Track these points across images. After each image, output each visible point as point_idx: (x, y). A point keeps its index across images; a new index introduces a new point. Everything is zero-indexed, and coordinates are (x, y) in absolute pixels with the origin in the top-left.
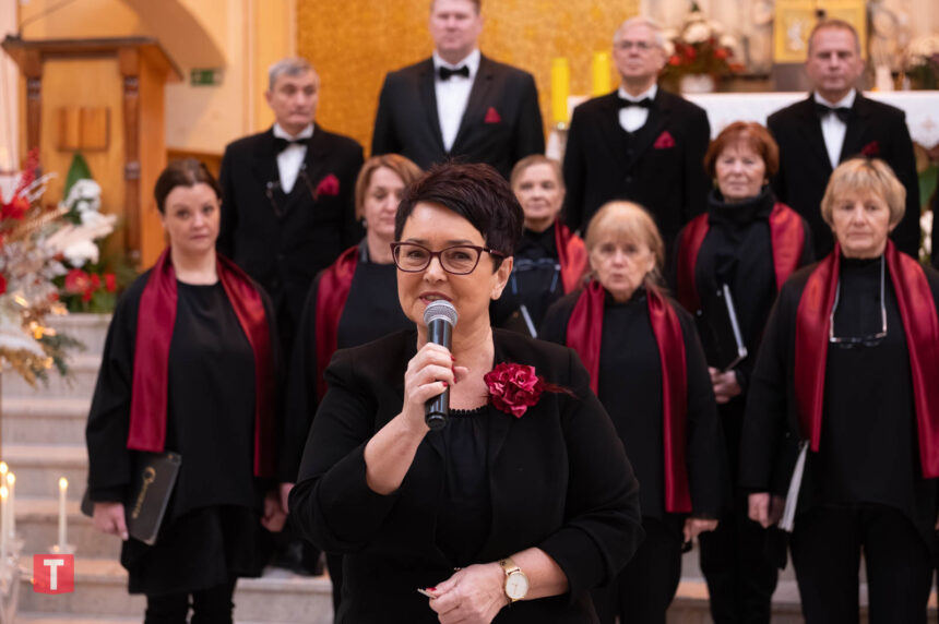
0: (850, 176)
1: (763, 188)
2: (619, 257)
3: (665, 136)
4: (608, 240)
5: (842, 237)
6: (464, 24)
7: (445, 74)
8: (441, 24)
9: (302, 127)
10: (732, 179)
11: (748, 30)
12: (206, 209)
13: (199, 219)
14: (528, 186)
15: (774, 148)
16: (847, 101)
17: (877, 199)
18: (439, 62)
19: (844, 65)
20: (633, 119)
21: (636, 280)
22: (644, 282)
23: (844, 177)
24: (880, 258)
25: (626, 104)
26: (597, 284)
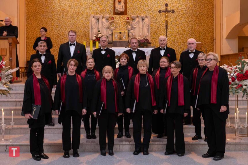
0: (141, 62)
1: (127, 63)
2: (108, 74)
3: (108, 55)
4: (106, 71)
5: (140, 71)
6: (74, 37)
7: (71, 45)
8: (70, 37)
9: (44, 52)
10: (123, 62)
11: (108, 35)
12: (39, 66)
13: (38, 67)
14: (89, 63)
15: (129, 57)
16: (136, 50)
17: (145, 65)
18: (70, 43)
19: (136, 45)
20: (103, 52)
21: (110, 77)
22: (111, 78)
23: (140, 62)
24: (146, 74)
25: (102, 50)
26: (105, 78)
